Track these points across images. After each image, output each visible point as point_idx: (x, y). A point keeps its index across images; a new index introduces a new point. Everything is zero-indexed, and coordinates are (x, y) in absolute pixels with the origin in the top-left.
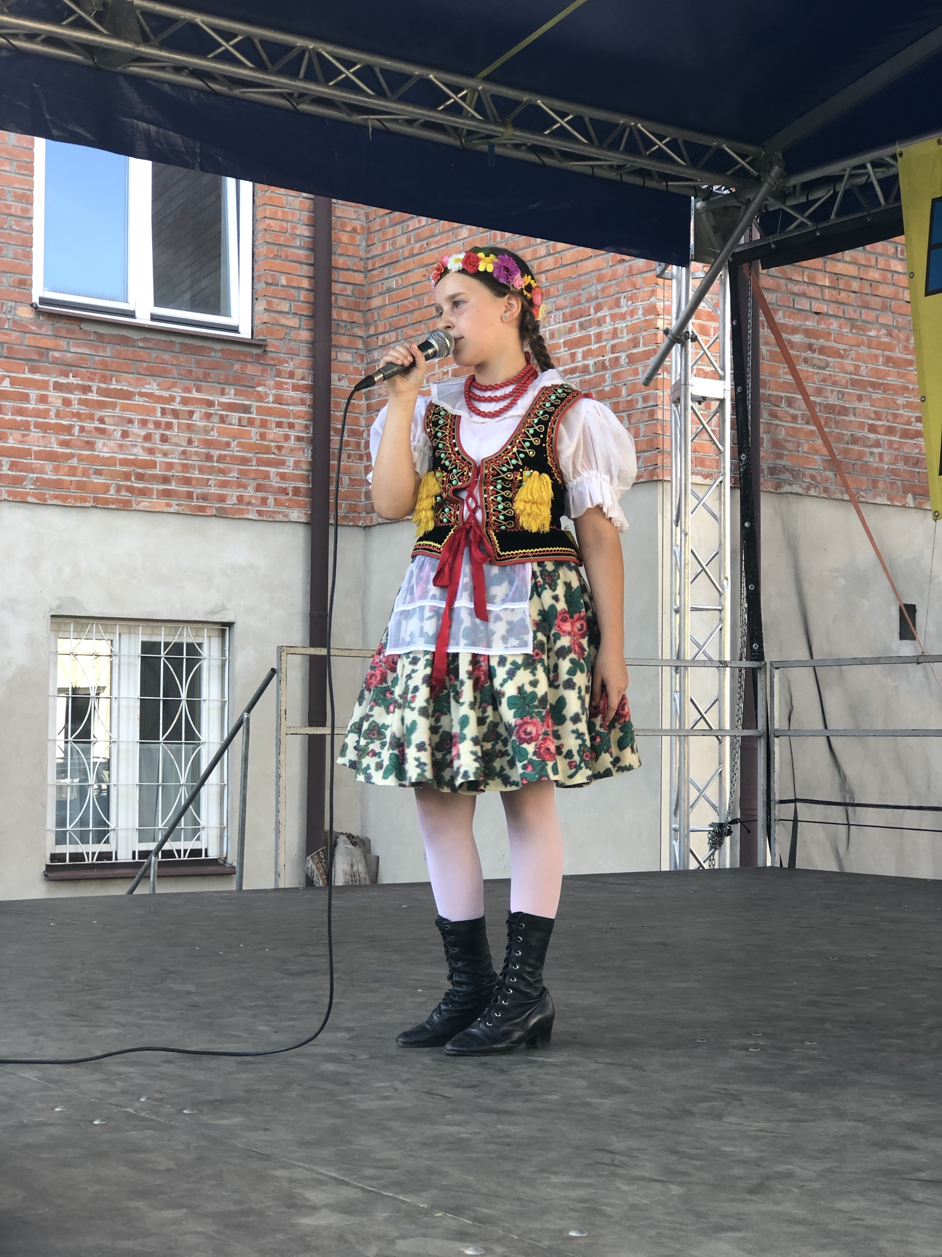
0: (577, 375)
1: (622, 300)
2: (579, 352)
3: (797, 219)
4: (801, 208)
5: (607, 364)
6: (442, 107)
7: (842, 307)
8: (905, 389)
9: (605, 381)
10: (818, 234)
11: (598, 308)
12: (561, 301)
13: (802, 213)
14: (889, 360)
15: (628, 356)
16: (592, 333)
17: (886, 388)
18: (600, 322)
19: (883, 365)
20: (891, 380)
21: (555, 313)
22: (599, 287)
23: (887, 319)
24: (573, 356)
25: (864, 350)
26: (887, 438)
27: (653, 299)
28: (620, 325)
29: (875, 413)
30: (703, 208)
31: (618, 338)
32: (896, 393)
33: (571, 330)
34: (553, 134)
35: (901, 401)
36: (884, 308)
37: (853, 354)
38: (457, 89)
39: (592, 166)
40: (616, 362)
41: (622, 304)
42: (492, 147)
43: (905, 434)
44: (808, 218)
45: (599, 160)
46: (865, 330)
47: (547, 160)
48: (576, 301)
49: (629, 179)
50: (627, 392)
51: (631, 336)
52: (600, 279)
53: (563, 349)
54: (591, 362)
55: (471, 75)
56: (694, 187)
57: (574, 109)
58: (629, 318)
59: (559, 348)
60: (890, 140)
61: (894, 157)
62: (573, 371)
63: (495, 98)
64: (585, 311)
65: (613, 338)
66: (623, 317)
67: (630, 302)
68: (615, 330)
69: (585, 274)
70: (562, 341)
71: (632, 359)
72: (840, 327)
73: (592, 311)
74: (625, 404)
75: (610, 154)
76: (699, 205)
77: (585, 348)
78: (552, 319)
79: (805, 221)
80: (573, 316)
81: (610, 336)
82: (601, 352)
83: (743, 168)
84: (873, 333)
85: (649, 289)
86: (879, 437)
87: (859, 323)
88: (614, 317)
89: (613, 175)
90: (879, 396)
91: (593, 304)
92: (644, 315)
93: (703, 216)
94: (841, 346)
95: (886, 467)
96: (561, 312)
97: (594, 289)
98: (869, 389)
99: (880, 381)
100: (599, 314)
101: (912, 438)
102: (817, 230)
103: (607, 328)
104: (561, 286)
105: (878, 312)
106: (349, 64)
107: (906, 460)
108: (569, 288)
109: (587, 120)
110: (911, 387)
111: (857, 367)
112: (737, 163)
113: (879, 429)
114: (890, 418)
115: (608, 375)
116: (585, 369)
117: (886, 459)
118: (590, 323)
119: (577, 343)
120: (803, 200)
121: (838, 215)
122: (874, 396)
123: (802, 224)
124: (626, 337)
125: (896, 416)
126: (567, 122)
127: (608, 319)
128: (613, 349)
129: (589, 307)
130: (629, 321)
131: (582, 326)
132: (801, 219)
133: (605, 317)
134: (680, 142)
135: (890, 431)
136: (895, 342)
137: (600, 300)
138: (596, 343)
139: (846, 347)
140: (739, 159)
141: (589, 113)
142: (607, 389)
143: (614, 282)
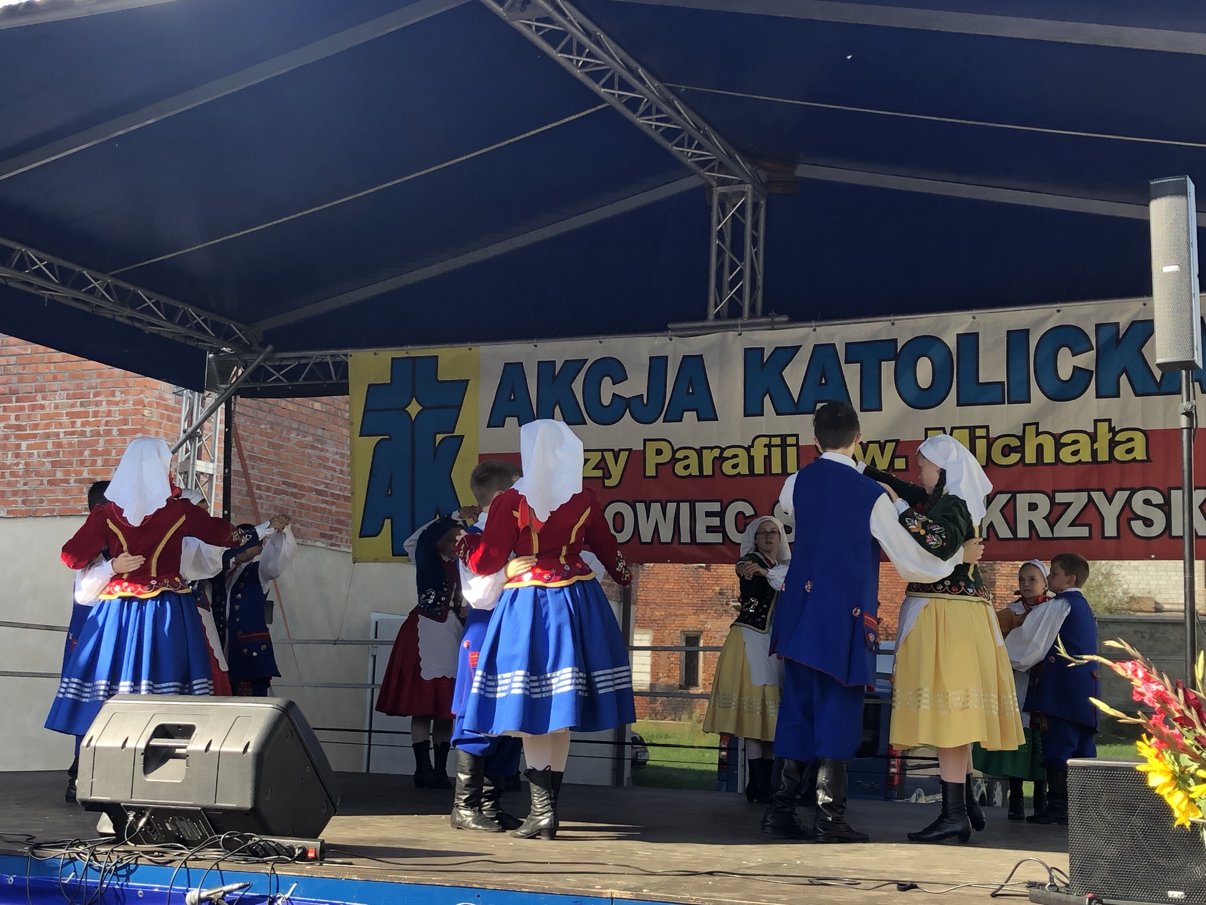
0: (76, 436)
1: (117, 392)
2: (79, 422)
3: (275, 375)
4: (278, 368)
5: (102, 432)
6: (85, 290)
7: (247, 408)
8: (279, 463)
9: (98, 443)
10: (290, 388)
11: (96, 395)
12: (66, 384)
13: (278, 372)
14: (270, 444)
15: (118, 430)
16: (90, 410)
17: (268, 461)
18: (98, 404)
19: (267, 447)
20: (271, 457)
21: (60, 392)
22: (99, 380)
23: (271, 418)
24: (73, 424)
25: (257, 436)
26: (265, 493)
27: (142, 396)
28: (113, 408)
29: (261, 477)
30: (213, 358)
31: (111, 416)
32: (273, 465)
33: (73, 406)
34: (143, 311)
35: (276, 470)
36: (270, 411)
37: (251, 439)
38: (96, 280)
39: (160, 331)
40: (108, 432)
41: (116, 395)
42: (114, 316)
43: (277, 492)
44: (282, 375)
45: (163, 327)
46: (259, 424)
47: (137, 325)
48: (79, 387)
49: (178, 339)
50: (116, 453)
51: (122, 417)
52: (100, 375)
53: (65, 418)
54: (88, 429)
55: (105, 272)
56: (211, 347)
57: (156, 297)
58: (121, 405)
59: (62, 416)
60: (346, 347)
61: (346, 355)
62: (72, 433)
63: (115, 286)
64: (85, 394)
65: (107, 417)
66: (117, 403)
67: (123, 395)
68: (110, 411)
69: (89, 370)
70: (65, 412)
71: (121, 432)
72: (245, 422)
73: (92, 395)
74: (114, 461)
75: (168, 324)
76: (211, 356)
77: (84, 420)
78: (57, 396)
79: (281, 377)
80: (75, 396)
81: (106, 415)
82: (97, 424)
83: (239, 336)
84: (263, 427)
85: (139, 389)
86: (262, 493)
87: (255, 420)
88: (109, 403)
89: (170, 336)
90: (264, 467)
91: (92, 391)
92: (134, 405)
93: (213, 364)
94: (245, 434)
95: (264, 512)
96: (66, 392)
97: (94, 381)
98: (259, 462)
99: (264, 457)
100: (97, 399)
101: (279, 495)
102: (290, 385)
103: (103, 408)
104: (67, 375)
105: (266, 413)
106: (41, 261)
107: (275, 508)
108: (73, 377)
109: (162, 303)
110: (281, 462)
111: (253, 448)
112: (237, 334)
113: (262, 488)
114: (269, 481)
115: (102, 441)
116: (83, 434)
117: (265, 507)
118: (89, 404)
119: (78, 415)
120: (278, 363)
121: (304, 379)
122: (261, 467)
123: (278, 380)
124: (118, 418)
125: (272, 480)
126: (152, 303)
127: (104, 403)
128: (107, 423)
129: (90, 392)
130: (121, 407)
131: (82, 405)
132: (277, 375)
133: (102, 401)
134: (209, 319)
135: (268, 489)
136: (275, 433)
137: (99, 390)
138: (92, 417)
139: (248, 434)
140: (237, 331)
141: (163, 299)
142: (100, 449)
143: (111, 380)
